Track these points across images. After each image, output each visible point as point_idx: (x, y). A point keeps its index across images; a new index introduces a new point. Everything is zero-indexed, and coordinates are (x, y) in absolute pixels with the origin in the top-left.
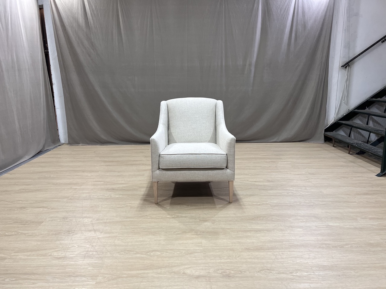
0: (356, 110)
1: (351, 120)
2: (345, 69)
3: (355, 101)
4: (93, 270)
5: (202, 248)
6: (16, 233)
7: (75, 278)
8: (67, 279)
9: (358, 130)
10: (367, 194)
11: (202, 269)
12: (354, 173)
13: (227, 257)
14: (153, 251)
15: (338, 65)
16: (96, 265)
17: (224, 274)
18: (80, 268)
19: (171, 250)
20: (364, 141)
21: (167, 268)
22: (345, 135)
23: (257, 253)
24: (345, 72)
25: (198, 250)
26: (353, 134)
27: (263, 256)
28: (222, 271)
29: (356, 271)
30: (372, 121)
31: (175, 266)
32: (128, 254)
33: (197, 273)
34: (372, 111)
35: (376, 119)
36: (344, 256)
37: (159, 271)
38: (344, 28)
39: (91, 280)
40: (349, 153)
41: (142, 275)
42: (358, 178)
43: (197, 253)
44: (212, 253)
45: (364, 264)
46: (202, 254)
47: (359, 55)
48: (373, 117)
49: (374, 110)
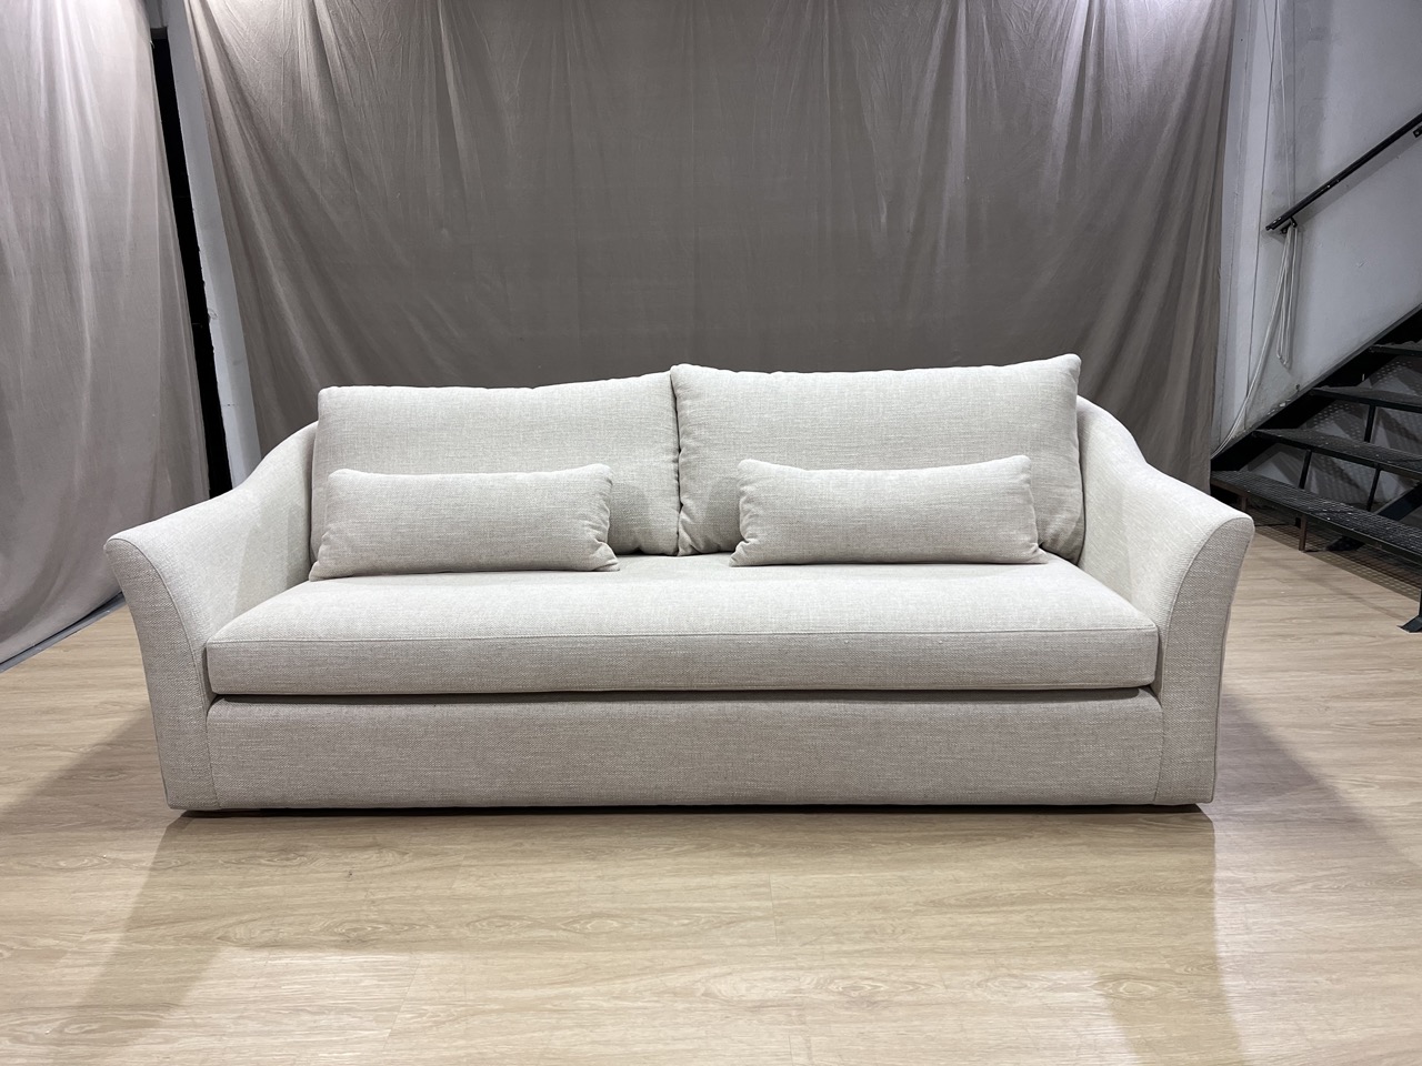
0: (1325, 388)
1: (1305, 425)
2: (1281, 237)
3: (1320, 355)
4: (378, 986)
5: (770, 904)
6: (96, 861)
7: (317, 1017)
8: (285, 1021)
9: (1335, 460)
10: (1370, 696)
11: (774, 979)
12: (1320, 621)
13: (862, 935)
14: (594, 916)
15: (1255, 224)
16: (388, 970)
17: (855, 994)
18: (333, 981)
19: (658, 910)
20: (1358, 500)
21: (644, 977)
22: (1286, 481)
23: (971, 919)
24: (1280, 248)
25: (758, 908)
26: (1314, 478)
27: (992, 928)
28: (848, 983)
29: (1334, 977)
30: (1385, 427)
31: (674, 969)
32: (502, 929)
33: (755, 995)
34: (1382, 389)
35: (1399, 419)
36: (1290, 924)
37: (617, 986)
38: (1274, 85)
39: (374, 1024)
40: (1302, 548)
41: (556, 1002)
42: (1338, 638)
43: (751, 919)
44: (808, 921)
45: (1365, 950)
46: (772, 923)
47: (1333, 183)
48: (1388, 410)
49: (1393, 385)
